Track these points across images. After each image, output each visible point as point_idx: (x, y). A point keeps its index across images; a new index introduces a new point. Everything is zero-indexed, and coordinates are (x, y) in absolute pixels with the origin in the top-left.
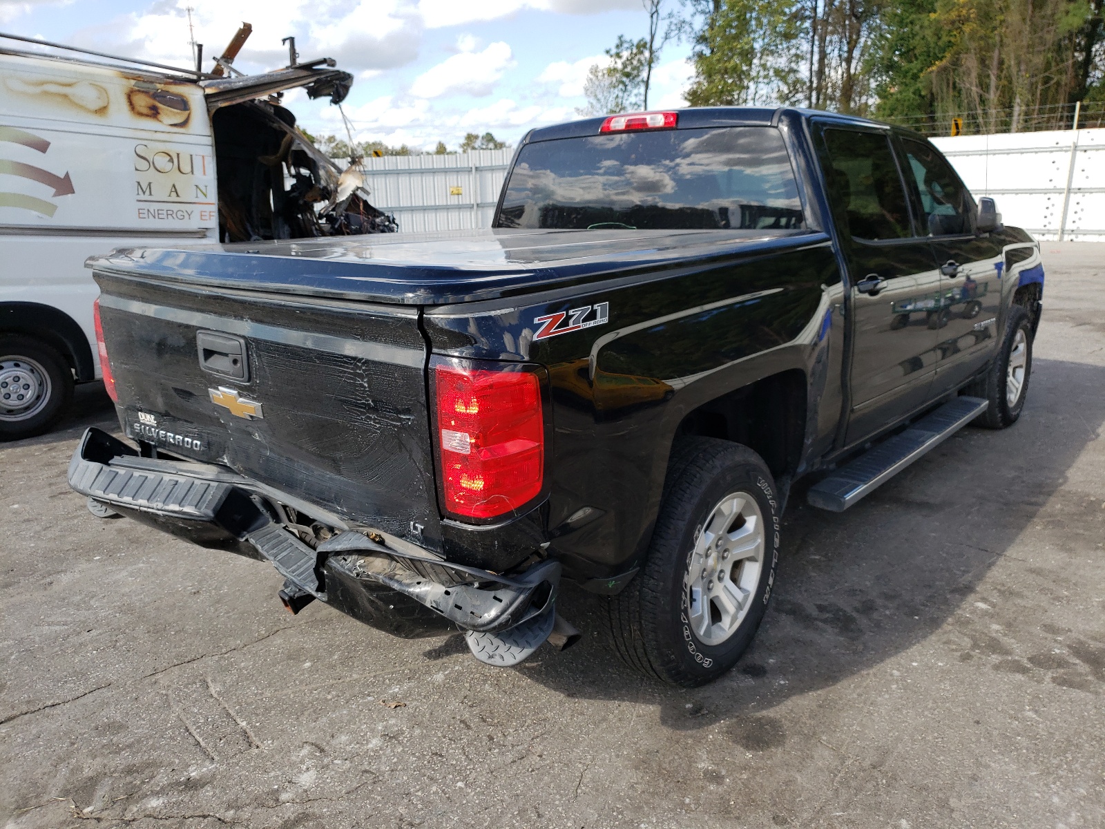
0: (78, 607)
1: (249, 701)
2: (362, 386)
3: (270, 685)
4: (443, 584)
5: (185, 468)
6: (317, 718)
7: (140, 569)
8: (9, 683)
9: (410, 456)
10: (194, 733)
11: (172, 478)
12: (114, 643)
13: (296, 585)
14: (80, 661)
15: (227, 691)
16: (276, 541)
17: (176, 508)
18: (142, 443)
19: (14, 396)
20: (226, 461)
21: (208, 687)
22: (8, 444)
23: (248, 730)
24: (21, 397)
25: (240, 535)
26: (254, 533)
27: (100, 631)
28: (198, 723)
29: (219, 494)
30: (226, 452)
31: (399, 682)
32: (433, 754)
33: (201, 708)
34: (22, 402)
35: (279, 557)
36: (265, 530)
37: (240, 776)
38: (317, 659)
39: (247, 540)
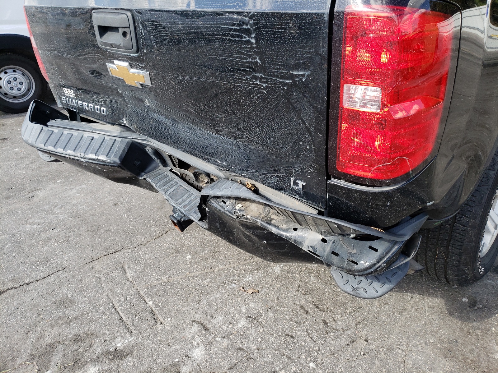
0: (47, 212)
1: (153, 284)
2: (248, 42)
3: (165, 272)
4: (321, 234)
5: (98, 128)
6: (200, 300)
7: (83, 189)
8: (3, 265)
9: (299, 115)
10: (118, 310)
11: (90, 135)
12: (67, 238)
13: (181, 212)
14: (47, 251)
15: (138, 277)
16: (165, 180)
17: (94, 157)
18: (70, 111)
19: (15, 89)
20: (125, 122)
21: (125, 273)
22: (15, 115)
23: (154, 309)
24: (19, 89)
25: (139, 174)
26: (149, 174)
27: (60, 229)
28: (120, 301)
29: (123, 147)
30: (125, 116)
31: (252, 272)
32: (286, 335)
33: (122, 289)
34: (20, 92)
35: (169, 192)
36: (156, 172)
37: (151, 349)
38: (194, 253)
39: (145, 179)
